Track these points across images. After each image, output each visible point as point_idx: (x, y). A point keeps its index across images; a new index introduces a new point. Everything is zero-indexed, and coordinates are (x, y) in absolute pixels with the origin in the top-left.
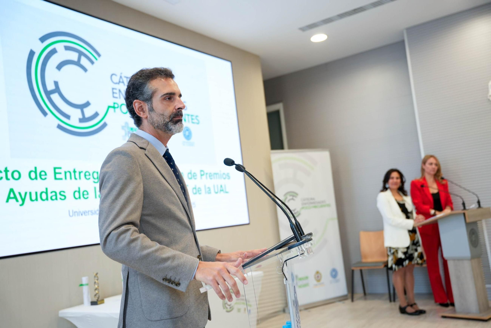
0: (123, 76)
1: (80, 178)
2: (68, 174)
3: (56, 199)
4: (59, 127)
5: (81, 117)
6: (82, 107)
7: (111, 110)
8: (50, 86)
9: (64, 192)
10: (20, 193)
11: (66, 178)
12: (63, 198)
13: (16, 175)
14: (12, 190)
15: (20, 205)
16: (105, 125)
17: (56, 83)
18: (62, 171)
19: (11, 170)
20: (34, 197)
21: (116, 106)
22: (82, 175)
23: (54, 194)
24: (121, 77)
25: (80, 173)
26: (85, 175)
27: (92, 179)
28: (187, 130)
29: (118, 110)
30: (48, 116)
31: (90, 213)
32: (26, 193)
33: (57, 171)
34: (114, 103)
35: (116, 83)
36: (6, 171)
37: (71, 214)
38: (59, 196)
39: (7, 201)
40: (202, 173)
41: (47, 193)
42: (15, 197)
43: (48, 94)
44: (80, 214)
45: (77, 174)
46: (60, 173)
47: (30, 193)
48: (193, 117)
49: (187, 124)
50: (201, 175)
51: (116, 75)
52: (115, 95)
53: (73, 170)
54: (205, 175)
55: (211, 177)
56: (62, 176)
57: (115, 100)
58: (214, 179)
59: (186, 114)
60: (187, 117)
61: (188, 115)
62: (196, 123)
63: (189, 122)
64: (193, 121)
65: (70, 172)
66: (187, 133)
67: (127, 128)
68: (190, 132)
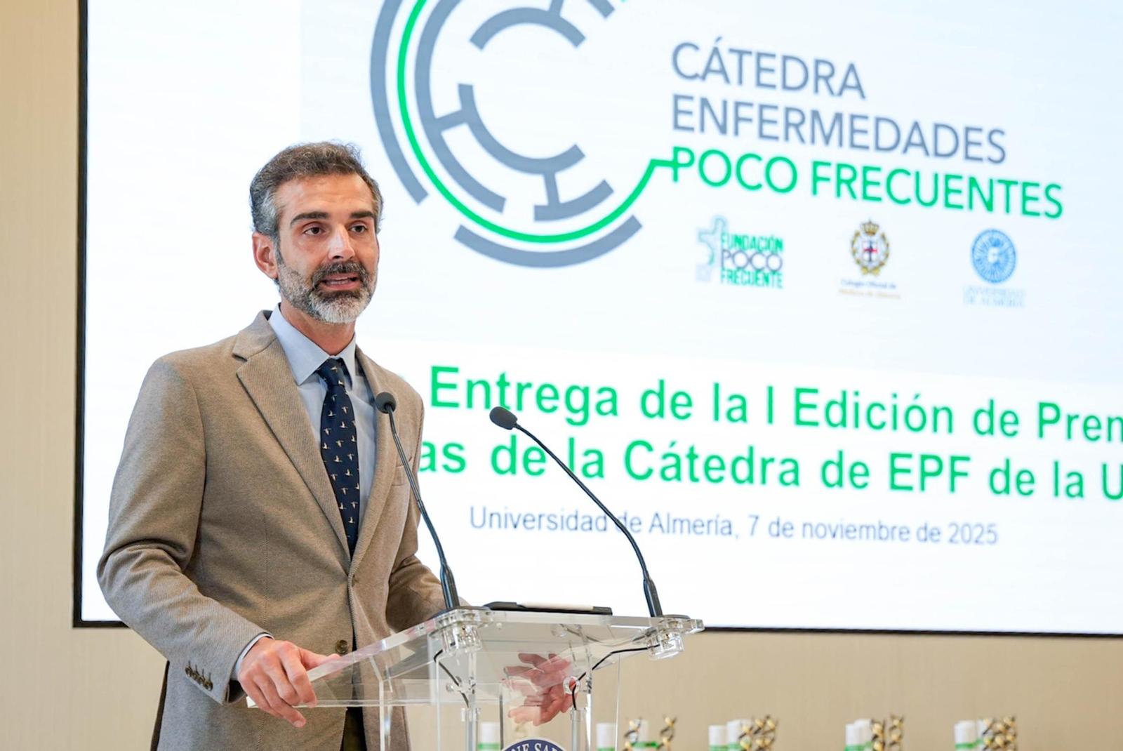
0: (723, 48)
1: (520, 407)
2: (479, 393)
3: (432, 467)
4: (464, 236)
5: (543, 201)
6: (548, 168)
7: (662, 174)
8: (445, 102)
9: (460, 448)
11: (470, 405)
12: (454, 465)
16: (632, 227)
17: (466, 92)
18: (460, 379)
21: (683, 158)
22: (530, 396)
24: (716, 51)
25: (521, 388)
26: (539, 397)
27: (563, 412)
28: (997, 244)
29: (689, 175)
30: (426, 202)
31: (544, 521)
33: (443, 378)
34: (677, 150)
35: (695, 76)
37: (478, 521)
38: (440, 459)
40: (1048, 415)
43: (435, 126)
44: (510, 525)
45: (511, 394)
46: (453, 386)
48: (1031, 191)
49: (997, 220)
50: (1042, 422)
51: (696, 48)
52: (683, 121)
53: (497, 378)
54: (1063, 421)
55: (1092, 433)
56: (459, 395)
57: (683, 139)
58: (1109, 439)
59: (1000, 181)
60: (1000, 190)
61: (1008, 183)
62: (1047, 214)
63: (1008, 210)
64: (1031, 206)
65: (485, 384)
66: (992, 255)
67: (718, 234)
68: (1010, 252)
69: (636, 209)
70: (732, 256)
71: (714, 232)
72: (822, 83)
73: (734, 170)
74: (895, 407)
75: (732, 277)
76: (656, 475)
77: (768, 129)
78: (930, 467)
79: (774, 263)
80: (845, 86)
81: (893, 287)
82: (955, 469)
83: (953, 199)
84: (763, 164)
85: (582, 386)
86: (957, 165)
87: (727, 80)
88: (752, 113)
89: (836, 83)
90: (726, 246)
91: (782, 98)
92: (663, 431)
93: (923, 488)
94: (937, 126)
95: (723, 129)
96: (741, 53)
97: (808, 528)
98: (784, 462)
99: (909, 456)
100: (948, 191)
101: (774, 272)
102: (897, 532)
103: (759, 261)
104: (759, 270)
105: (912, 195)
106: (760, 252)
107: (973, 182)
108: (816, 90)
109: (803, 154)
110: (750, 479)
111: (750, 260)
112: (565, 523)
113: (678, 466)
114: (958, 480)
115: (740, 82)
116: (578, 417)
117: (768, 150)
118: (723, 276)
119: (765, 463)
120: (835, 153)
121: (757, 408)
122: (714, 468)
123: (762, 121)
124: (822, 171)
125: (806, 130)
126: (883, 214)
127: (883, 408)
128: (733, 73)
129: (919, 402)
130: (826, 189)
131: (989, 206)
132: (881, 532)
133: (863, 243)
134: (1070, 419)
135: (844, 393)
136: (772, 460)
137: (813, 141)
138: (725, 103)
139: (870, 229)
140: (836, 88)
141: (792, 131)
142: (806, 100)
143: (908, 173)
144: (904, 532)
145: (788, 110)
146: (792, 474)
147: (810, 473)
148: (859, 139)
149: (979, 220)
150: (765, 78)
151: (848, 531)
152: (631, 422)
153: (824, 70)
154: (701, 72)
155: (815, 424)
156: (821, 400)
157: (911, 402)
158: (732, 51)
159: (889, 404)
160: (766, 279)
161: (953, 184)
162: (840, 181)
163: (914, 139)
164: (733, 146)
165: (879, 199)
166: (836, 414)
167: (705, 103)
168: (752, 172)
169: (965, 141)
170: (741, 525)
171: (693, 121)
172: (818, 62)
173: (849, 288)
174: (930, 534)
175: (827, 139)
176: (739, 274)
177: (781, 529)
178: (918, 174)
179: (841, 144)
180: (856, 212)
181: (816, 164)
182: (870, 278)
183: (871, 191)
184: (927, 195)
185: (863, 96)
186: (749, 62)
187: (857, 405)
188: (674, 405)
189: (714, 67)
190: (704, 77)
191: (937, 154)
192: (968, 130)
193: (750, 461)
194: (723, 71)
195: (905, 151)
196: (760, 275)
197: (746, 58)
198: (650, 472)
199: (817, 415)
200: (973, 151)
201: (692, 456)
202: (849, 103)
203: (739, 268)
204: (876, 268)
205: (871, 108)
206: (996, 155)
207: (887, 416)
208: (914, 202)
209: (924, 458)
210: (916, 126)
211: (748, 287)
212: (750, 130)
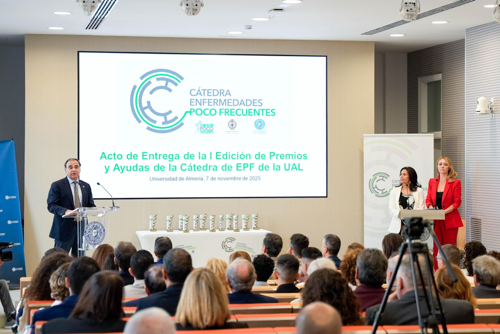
1: (159, 159)
2: (151, 156)
3: (143, 170)
4: (148, 128)
5: (164, 121)
6: (165, 115)
7: (188, 114)
8: (145, 105)
9: (148, 166)
10: (121, 167)
11: (150, 159)
12: (147, 170)
13: (120, 157)
14: (117, 165)
15: (121, 173)
16: (182, 124)
17: (149, 103)
18: (148, 154)
19: (117, 154)
20: (129, 169)
21: (192, 111)
22: (161, 157)
23: (141, 167)
24: (199, 90)
25: (160, 155)
26: (163, 157)
27: (168, 159)
28: (260, 122)
29: (194, 114)
30: (141, 123)
31: (165, 179)
32: (124, 167)
33: (144, 154)
34: (191, 109)
35: (195, 95)
36: (114, 154)
37: (152, 179)
38: (144, 169)
39: (114, 170)
40: (272, 154)
41: (137, 167)
42: (118, 169)
44: (158, 180)
45: (158, 157)
46: (146, 156)
47: (127, 167)
48: (268, 111)
49: (261, 117)
50: (271, 156)
51: (195, 90)
52: (192, 104)
53: (155, 154)
54: (276, 155)
55: (282, 158)
56: (148, 157)
57: (192, 107)
58: (286, 158)
59: (261, 109)
60: (261, 111)
61: (263, 110)
62: (272, 115)
63: (263, 115)
64: (268, 114)
65: (153, 155)
66: (259, 124)
67: (200, 125)
68: (263, 123)
69: (182, 121)
70: (203, 128)
71: (199, 124)
72: (222, 94)
73: (203, 112)
74: (238, 155)
75: (203, 132)
76: (187, 170)
77: (210, 104)
78: (245, 166)
79: (212, 129)
80: (226, 94)
81: (237, 132)
82: (251, 166)
83: (251, 114)
84: (209, 110)
85: (172, 154)
86: (252, 107)
87: (201, 95)
88: (207, 101)
89: (225, 94)
90: (201, 126)
91: (213, 98)
92: (189, 162)
93: (244, 170)
94: (247, 100)
95: (200, 105)
96: (204, 90)
97: (219, 178)
98: (214, 166)
99: (241, 164)
100: (249, 112)
101: (211, 130)
102: (238, 178)
103: (208, 129)
104: (208, 130)
105: (242, 114)
106: (209, 127)
107: (255, 110)
108: (220, 96)
109: (218, 108)
110: (207, 170)
111: (206, 129)
112: (169, 179)
113: (191, 168)
114: (252, 168)
115: (204, 95)
116: (171, 160)
117: (210, 108)
118: (201, 132)
119: (210, 167)
120: (224, 107)
121: (208, 156)
122: (199, 168)
123: (209, 102)
124: (222, 111)
125: (218, 103)
126: (235, 118)
127: (235, 155)
128: (203, 94)
129: (243, 154)
130: (223, 114)
131: (259, 115)
132: (234, 179)
133: (231, 124)
134: (277, 155)
135: (227, 153)
136: (211, 166)
137: (220, 105)
138: (201, 100)
139: (232, 121)
140: (225, 95)
141: (215, 104)
142: (218, 97)
143: (240, 110)
144: (240, 179)
145: (214, 100)
146: (215, 169)
147: (219, 168)
148: (230, 104)
149: (256, 117)
150: (209, 94)
151: (227, 179)
152: (182, 160)
153: (222, 91)
154: (196, 94)
155: (221, 159)
156: (222, 154)
157: (241, 154)
158: (202, 90)
159: (236, 154)
160: (210, 132)
161: (250, 111)
162: (225, 112)
163: (242, 103)
164: (203, 108)
165: (234, 115)
166: (225, 157)
167: (197, 100)
168: (207, 112)
169: (253, 102)
170: (205, 178)
171: (195, 104)
172: (220, 90)
173: (227, 132)
174: (245, 179)
175: (223, 105)
176: (204, 131)
177: (213, 179)
178: (243, 110)
179: (226, 105)
180: (229, 118)
181: (220, 109)
182: (232, 130)
183: (232, 114)
184: (245, 113)
185: (230, 96)
186: (206, 92)
187: (229, 155)
188: (191, 157)
189: (199, 93)
190: (196, 95)
191: (247, 105)
192: (254, 100)
193: (207, 167)
194: (200, 94)
195: (240, 105)
196: (209, 131)
197: (205, 91)
198: (186, 169)
199: (221, 157)
200: (255, 104)
201: (194, 166)
202: (228, 97)
203: (204, 130)
204: (233, 128)
205: (232, 97)
206: (260, 104)
207: (236, 156)
208: (242, 115)
209: (244, 164)
210: (242, 100)
211: (206, 134)
212: (206, 104)
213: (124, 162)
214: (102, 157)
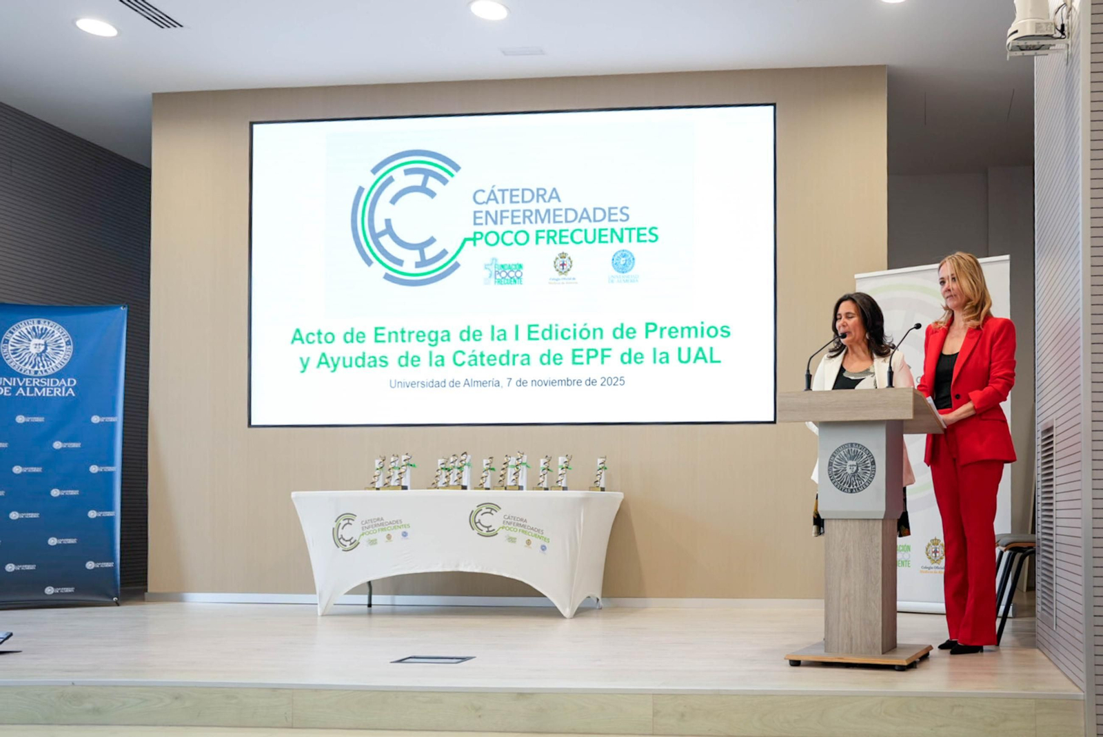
0: (495, 190)
1: (409, 341)
2: (393, 336)
3: (375, 366)
4: (387, 277)
5: (419, 259)
6: (421, 247)
7: (469, 244)
8: (380, 226)
9: (386, 358)
10: (332, 358)
11: (390, 341)
12: (384, 364)
13: (329, 338)
14: (323, 355)
15: (332, 371)
16: (457, 266)
17: (388, 222)
18: (386, 332)
19: (324, 332)
20: (347, 363)
21: (478, 236)
22: (413, 336)
23: (372, 359)
24: (492, 191)
25: (410, 333)
26: (418, 336)
27: (427, 341)
28: (624, 256)
29: (481, 243)
30: (373, 265)
31: (420, 384)
32: (339, 358)
33: (379, 331)
34: (475, 233)
35: (484, 202)
36: (319, 333)
37: (393, 385)
38: (379, 362)
39: (318, 366)
40: (650, 327)
41: (363, 358)
42: (327, 363)
43: (376, 237)
44: (406, 386)
45: (406, 335)
46: (383, 334)
47: (344, 358)
48: (642, 232)
49: (625, 245)
50: (647, 331)
51: (484, 191)
52: (478, 221)
53: (400, 330)
54: (658, 330)
55: (673, 335)
56: (385, 338)
57: (478, 229)
58: (682, 337)
59: (626, 229)
60: (626, 233)
61: (630, 230)
62: (650, 241)
63: (630, 241)
64: (642, 238)
65: (396, 333)
66: (622, 261)
67: (493, 266)
68: (631, 259)
69: (458, 259)
70: (500, 274)
71: (491, 265)
72: (540, 198)
73: (500, 238)
74: (575, 330)
75: (500, 282)
76: (466, 364)
77: (516, 220)
78: (591, 354)
79: (518, 274)
80: (551, 197)
81: (574, 279)
82: (604, 354)
83: (603, 239)
84: (513, 235)
85: (435, 330)
86: (606, 224)
87: (497, 202)
88: (509, 214)
89: (547, 197)
90: (497, 270)
91: (522, 206)
92: (469, 347)
93: (588, 363)
94: (595, 209)
95: (495, 223)
96: (503, 191)
97: (534, 382)
98: (523, 356)
99: (582, 350)
100: (600, 236)
101: (518, 278)
102: (575, 382)
103: (512, 274)
104: (511, 278)
105: (583, 240)
106: (512, 271)
107: (613, 230)
108: (538, 201)
109: (531, 228)
110: (508, 363)
111: (507, 274)
112: (428, 384)
113: (476, 360)
114: (605, 359)
115: (503, 202)
116: (433, 343)
117: (515, 228)
118: (495, 282)
119: (514, 356)
120: (546, 226)
121: (511, 334)
122: (491, 360)
123: (513, 217)
124: (541, 234)
125: (533, 218)
126: (570, 249)
127: (569, 330)
128: (500, 199)
129: (586, 327)
130: (543, 242)
131: (621, 240)
132: (567, 382)
133: (559, 262)
134: (662, 329)
135: (551, 326)
136: (518, 355)
137: (536, 222)
138: (496, 212)
139: (563, 256)
140: (547, 200)
141: (527, 220)
142: (533, 206)
143: (581, 230)
144: (579, 382)
145: (524, 211)
146: (527, 360)
147: (535, 360)
148: (558, 219)
149: (616, 246)
150: (515, 199)
151: (552, 383)
152: (455, 344)
153: (541, 192)
154: (486, 201)
155: (538, 339)
156: (540, 329)
157: (583, 327)
158: (499, 190)
159: (572, 328)
160: (515, 281)
161: (603, 233)
162: (549, 237)
163: (585, 215)
164: (500, 229)
165: (567, 243)
166: (547, 334)
167: (487, 213)
168: (509, 238)
169: (609, 214)
170: (504, 382)
171: (483, 221)
172: (538, 190)
173: (553, 281)
174: (591, 382)
175: (543, 221)
176: (503, 280)
177: (522, 383)
178: (586, 230)
179: (549, 222)
180: (556, 249)
181: (537, 231)
182: (563, 276)
183: (564, 240)
184: (590, 238)
185: (559, 201)
186: (507, 194)
187: (557, 330)
188: (474, 336)
189: (492, 197)
190: (487, 203)
191: (595, 221)
192: (610, 209)
193: (508, 356)
194: (496, 199)
195: (580, 221)
196: (512, 280)
197: (506, 192)
198: (464, 363)
199: (539, 335)
200: (613, 217)
201: (482, 355)
202: (554, 204)
203: (503, 278)
204: (565, 272)
205: (563, 205)
206: (624, 217)
207: (571, 334)
208: (584, 243)
209: (589, 350)
210: (585, 210)
211: (507, 285)
212: (507, 222)
213: (337, 349)
214: (295, 339)
